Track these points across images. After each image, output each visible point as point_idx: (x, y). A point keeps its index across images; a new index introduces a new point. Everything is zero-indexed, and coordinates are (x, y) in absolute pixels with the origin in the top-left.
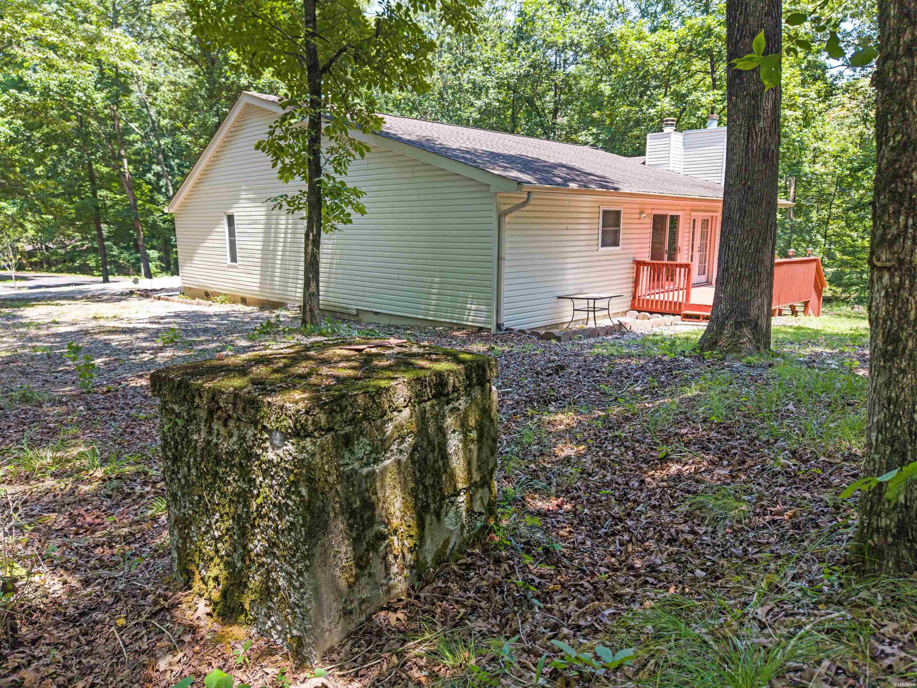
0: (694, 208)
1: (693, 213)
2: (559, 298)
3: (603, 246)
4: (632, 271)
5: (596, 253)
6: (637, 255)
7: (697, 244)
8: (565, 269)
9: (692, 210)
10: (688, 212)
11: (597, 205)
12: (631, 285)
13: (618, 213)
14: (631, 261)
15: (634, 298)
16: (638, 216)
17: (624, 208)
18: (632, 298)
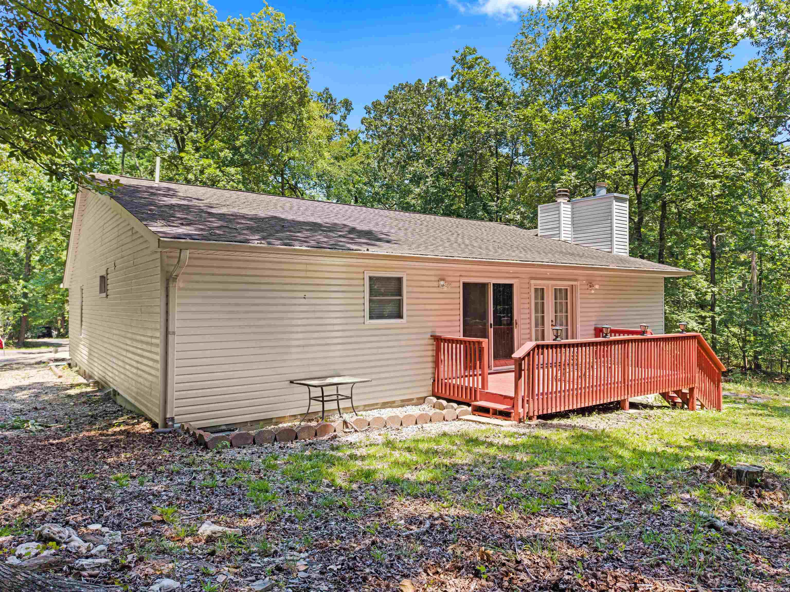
0: (534, 276)
1: (533, 282)
2: (292, 382)
3: (371, 318)
4: (430, 348)
5: (362, 327)
6: (438, 330)
7: (549, 315)
8: (289, 346)
9: (532, 278)
10: (527, 281)
11: (361, 270)
12: (431, 365)
13: (399, 280)
14: (428, 336)
15: (434, 381)
16: (436, 284)
17: (407, 274)
18: (432, 381)
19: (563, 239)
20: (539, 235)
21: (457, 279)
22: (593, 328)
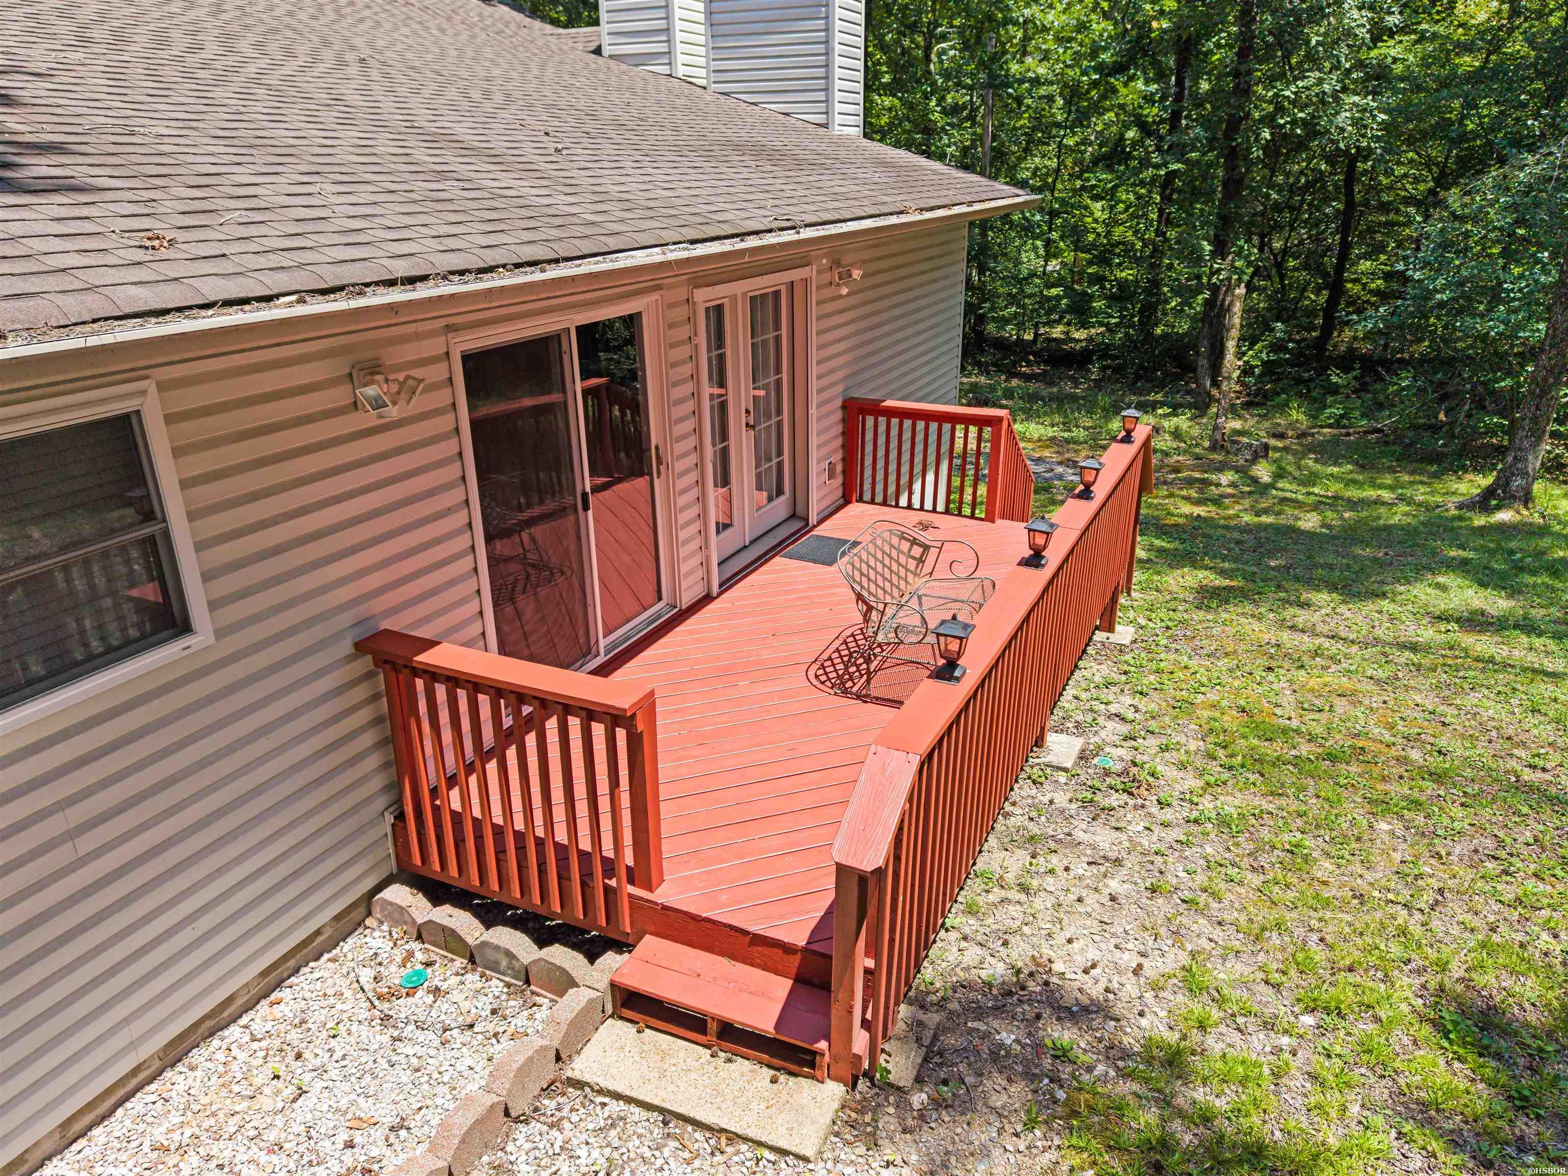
7: (740, 396)
15: (400, 817)
16: (339, 396)
17: (162, 387)
18: (390, 819)
19: (681, 71)
20: (607, 50)
21: (436, 346)
22: (839, 402)
